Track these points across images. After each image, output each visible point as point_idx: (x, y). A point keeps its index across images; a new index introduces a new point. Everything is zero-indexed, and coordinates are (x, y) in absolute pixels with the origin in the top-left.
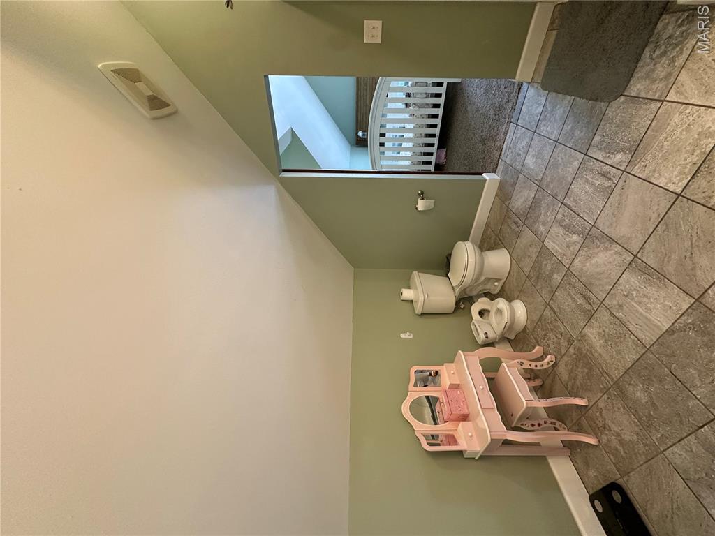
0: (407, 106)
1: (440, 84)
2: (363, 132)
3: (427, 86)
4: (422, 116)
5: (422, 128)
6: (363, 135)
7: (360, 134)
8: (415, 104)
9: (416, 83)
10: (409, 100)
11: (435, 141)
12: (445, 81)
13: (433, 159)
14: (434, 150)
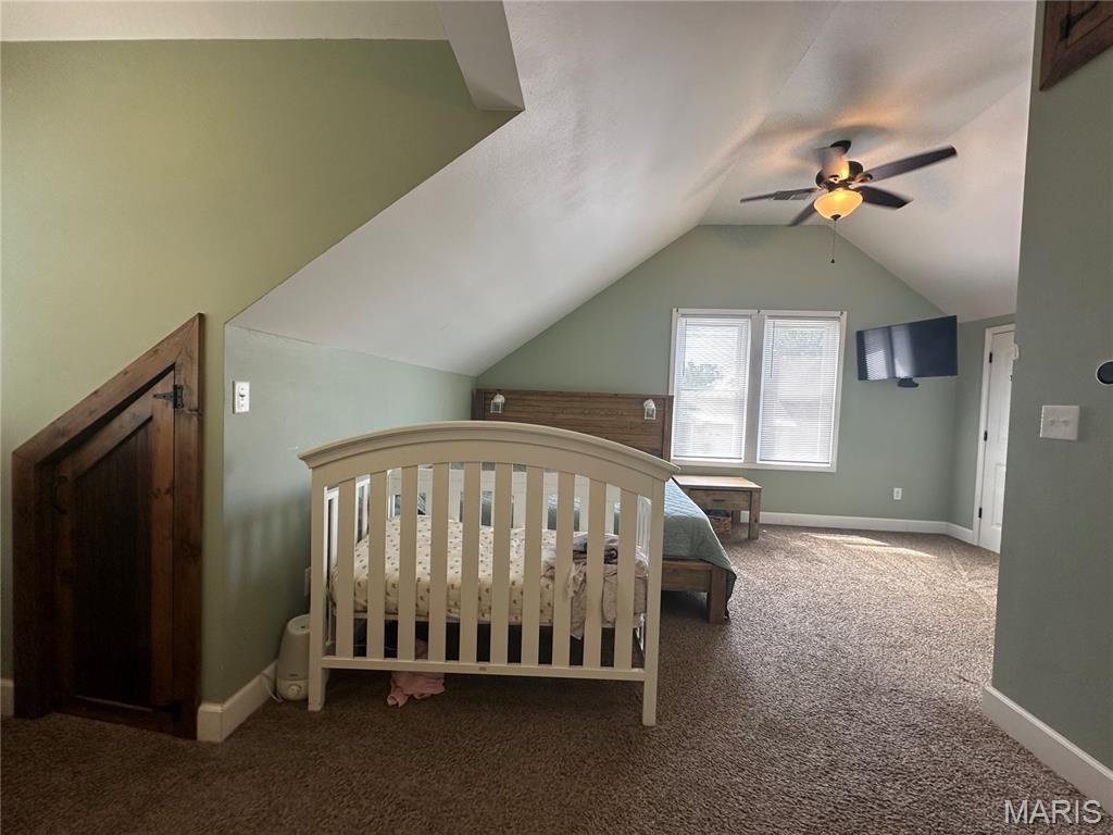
0: (580, 554)
1: (638, 659)
2: (504, 405)
3: (635, 614)
4: (547, 608)
5: (510, 613)
6: (496, 406)
7: (500, 399)
8: (584, 581)
9: (645, 581)
10: (596, 556)
11: (467, 664)
12: (648, 675)
13: (405, 661)
14: (437, 662)
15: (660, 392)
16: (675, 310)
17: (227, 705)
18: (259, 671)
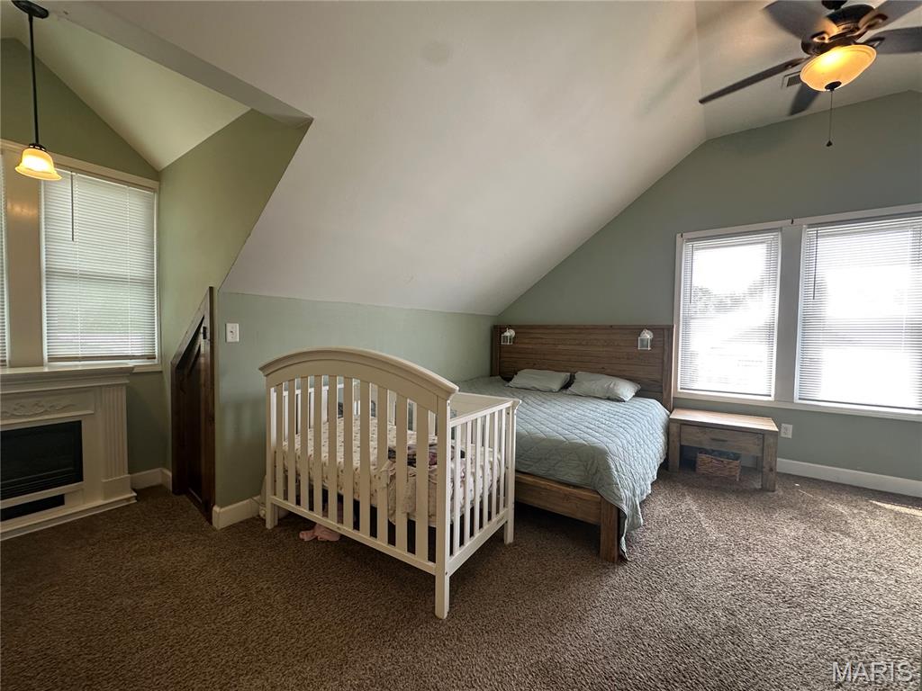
15: (661, 321)
16: (679, 235)
17: (223, 510)
18: (251, 496)
